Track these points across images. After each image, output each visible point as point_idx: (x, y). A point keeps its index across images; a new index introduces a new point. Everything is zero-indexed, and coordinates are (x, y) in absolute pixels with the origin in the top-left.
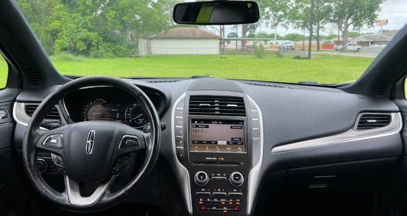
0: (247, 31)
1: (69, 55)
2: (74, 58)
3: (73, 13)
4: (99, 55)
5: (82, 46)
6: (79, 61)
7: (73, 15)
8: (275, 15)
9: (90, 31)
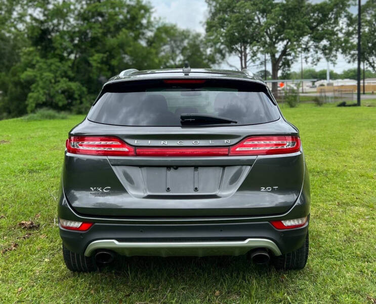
0: (279, 69)
1: (51, 112)
2: (57, 115)
3: (49, 59)
4: (83, 110)
5: (61, 100)
6: (63, 118)
7: (49, 61)
8: (316, 47)
9: (71, 79)
